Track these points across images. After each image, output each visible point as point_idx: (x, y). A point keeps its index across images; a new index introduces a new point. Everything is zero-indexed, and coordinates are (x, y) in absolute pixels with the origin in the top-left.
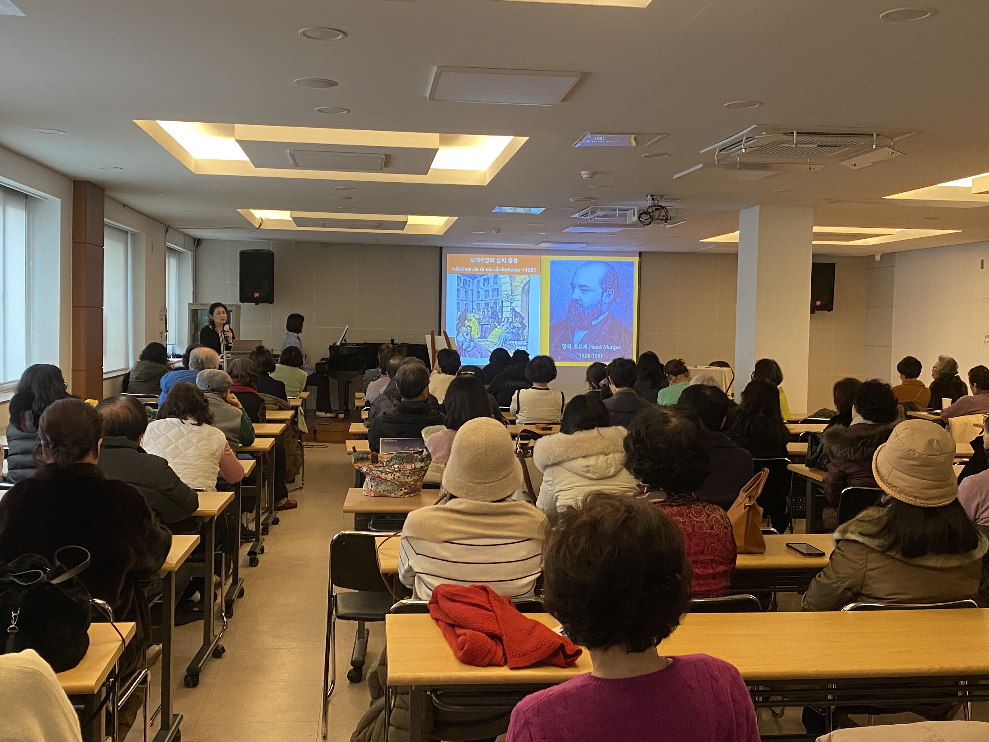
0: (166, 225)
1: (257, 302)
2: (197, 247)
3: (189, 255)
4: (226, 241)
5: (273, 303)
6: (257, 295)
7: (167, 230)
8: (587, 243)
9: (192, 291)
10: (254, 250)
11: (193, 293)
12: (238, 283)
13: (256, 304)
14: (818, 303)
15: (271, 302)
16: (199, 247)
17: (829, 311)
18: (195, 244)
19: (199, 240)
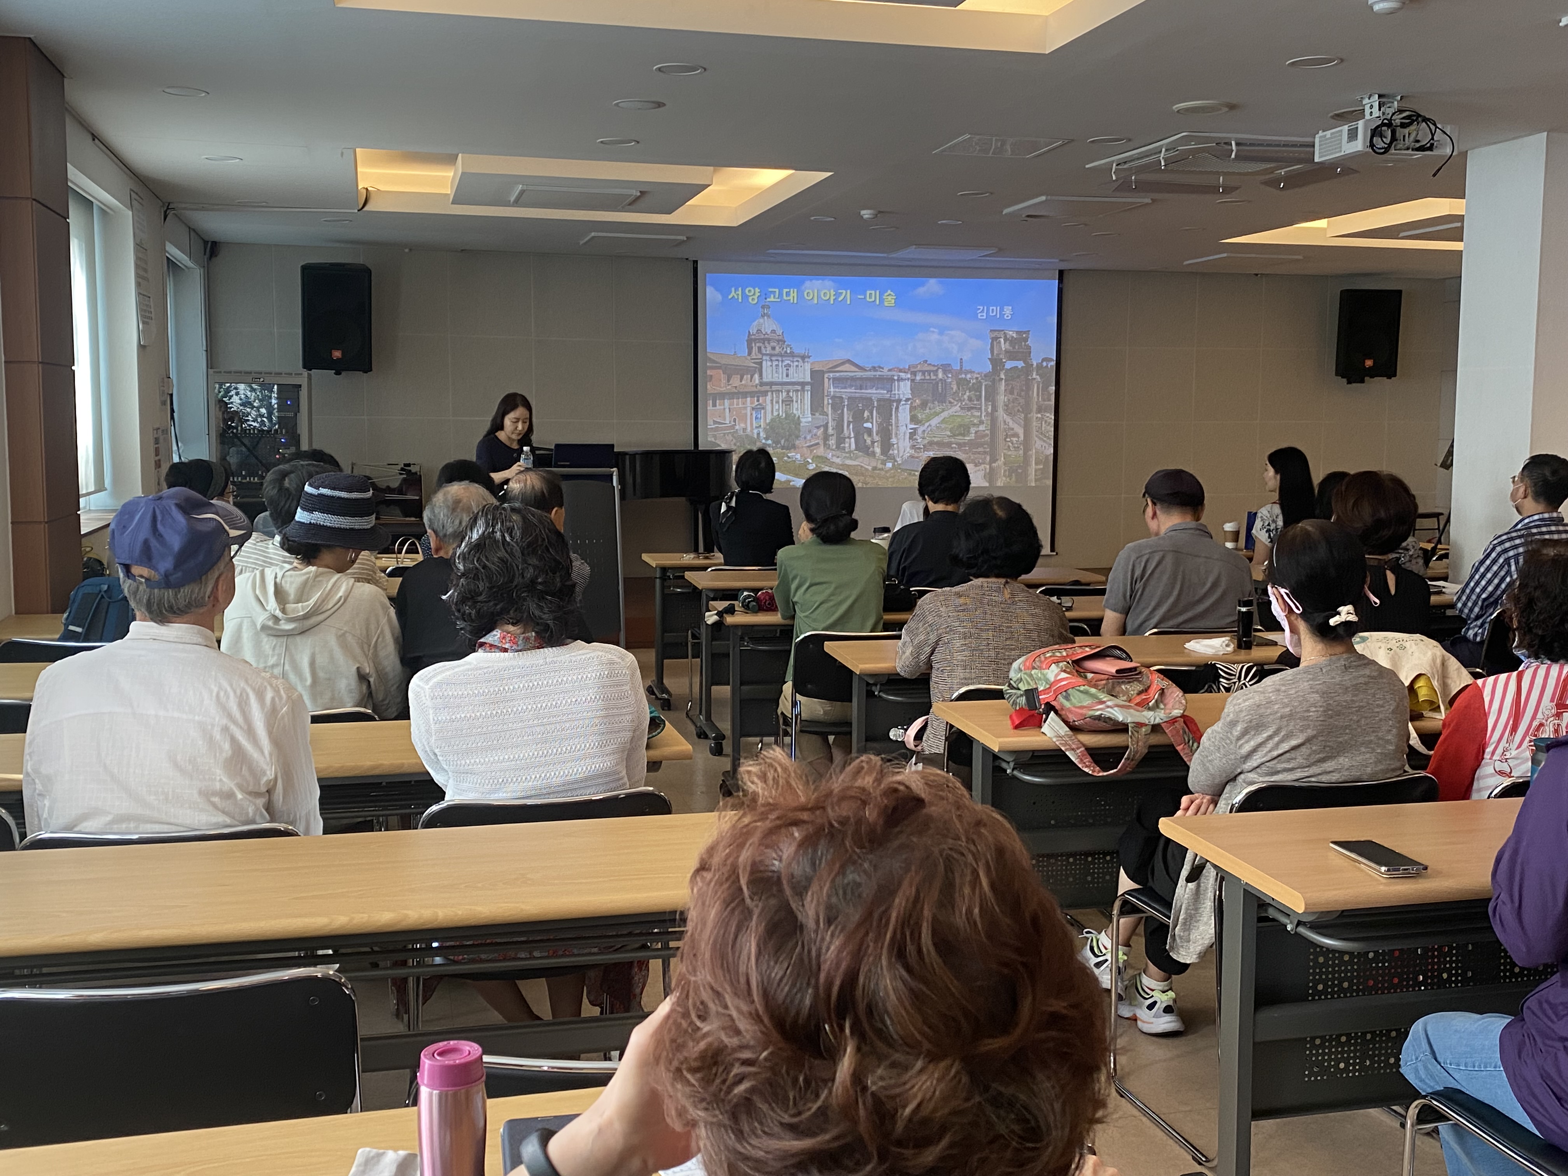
0: (164, 203)
1: (339, 368)
2: (211, 258)
3: (196, 276)
4: (269, 246)
5: (371, 370)
6: (340, 354)
7: (165, 212)
9: (205, 348)
10: (330, 264)
11: (207, 351)
12: (299, 331)
13: (338, 373)
14: (1369, 363)
15: (367, 368)
16: (214, 259)
17: (1389, 377)
18: (208, 250)
19: (214, 243)
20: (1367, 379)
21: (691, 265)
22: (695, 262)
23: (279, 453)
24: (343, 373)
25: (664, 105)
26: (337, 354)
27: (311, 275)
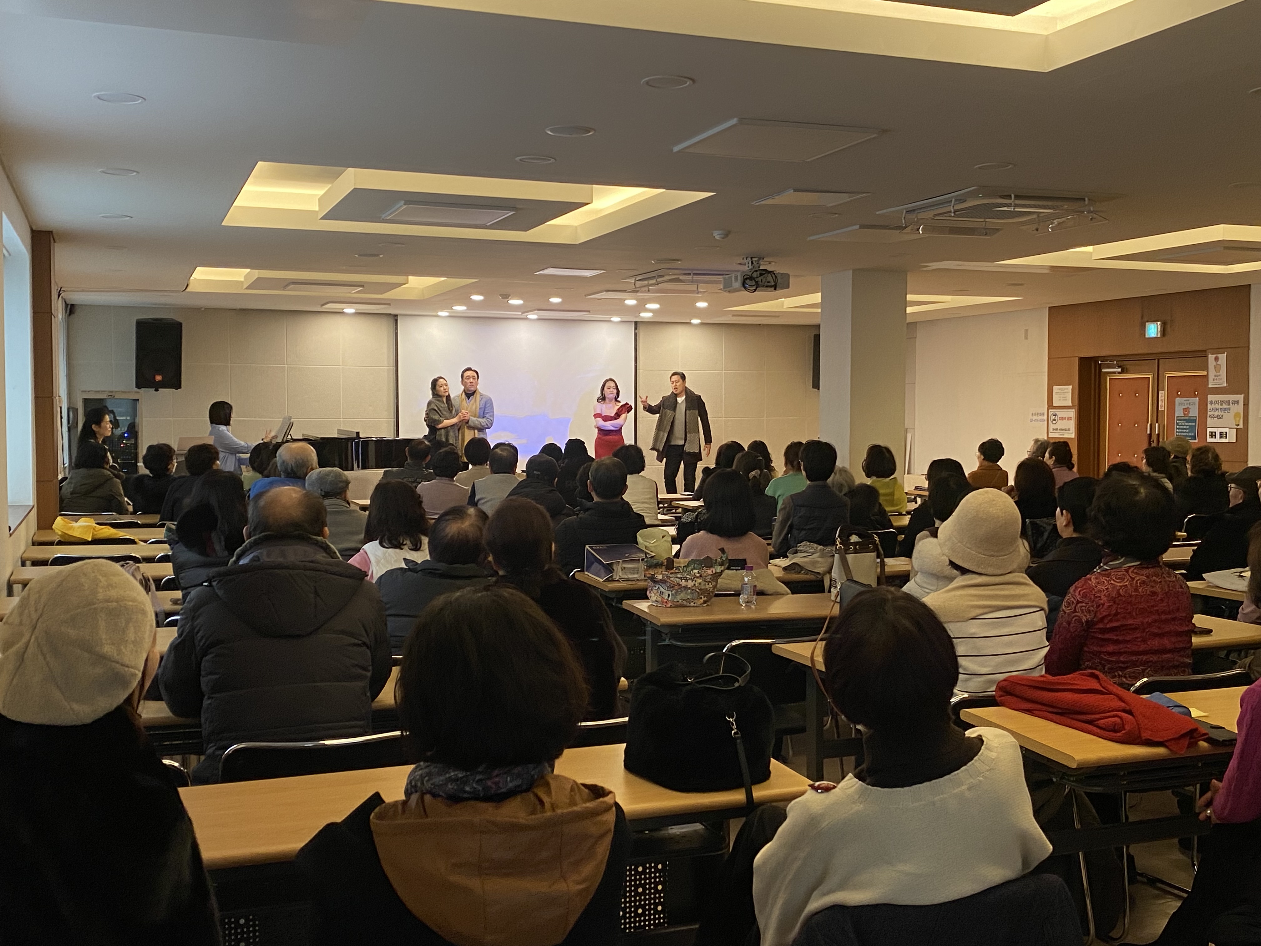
0: (59, 288)
1: (157, 387)
2: (70, 315)
4: (109, 307)
5: (180, 388)
6: (159, 378)
8: (589, 311)
10: (153, 319)
13: (157, 390)
15: (178, 386)
16: (72, 316)
18: (68, 311)
19: (72, 305)
21: (393, 318)
22: (397, 316)
24: (160, 390)
27: (141, 325)
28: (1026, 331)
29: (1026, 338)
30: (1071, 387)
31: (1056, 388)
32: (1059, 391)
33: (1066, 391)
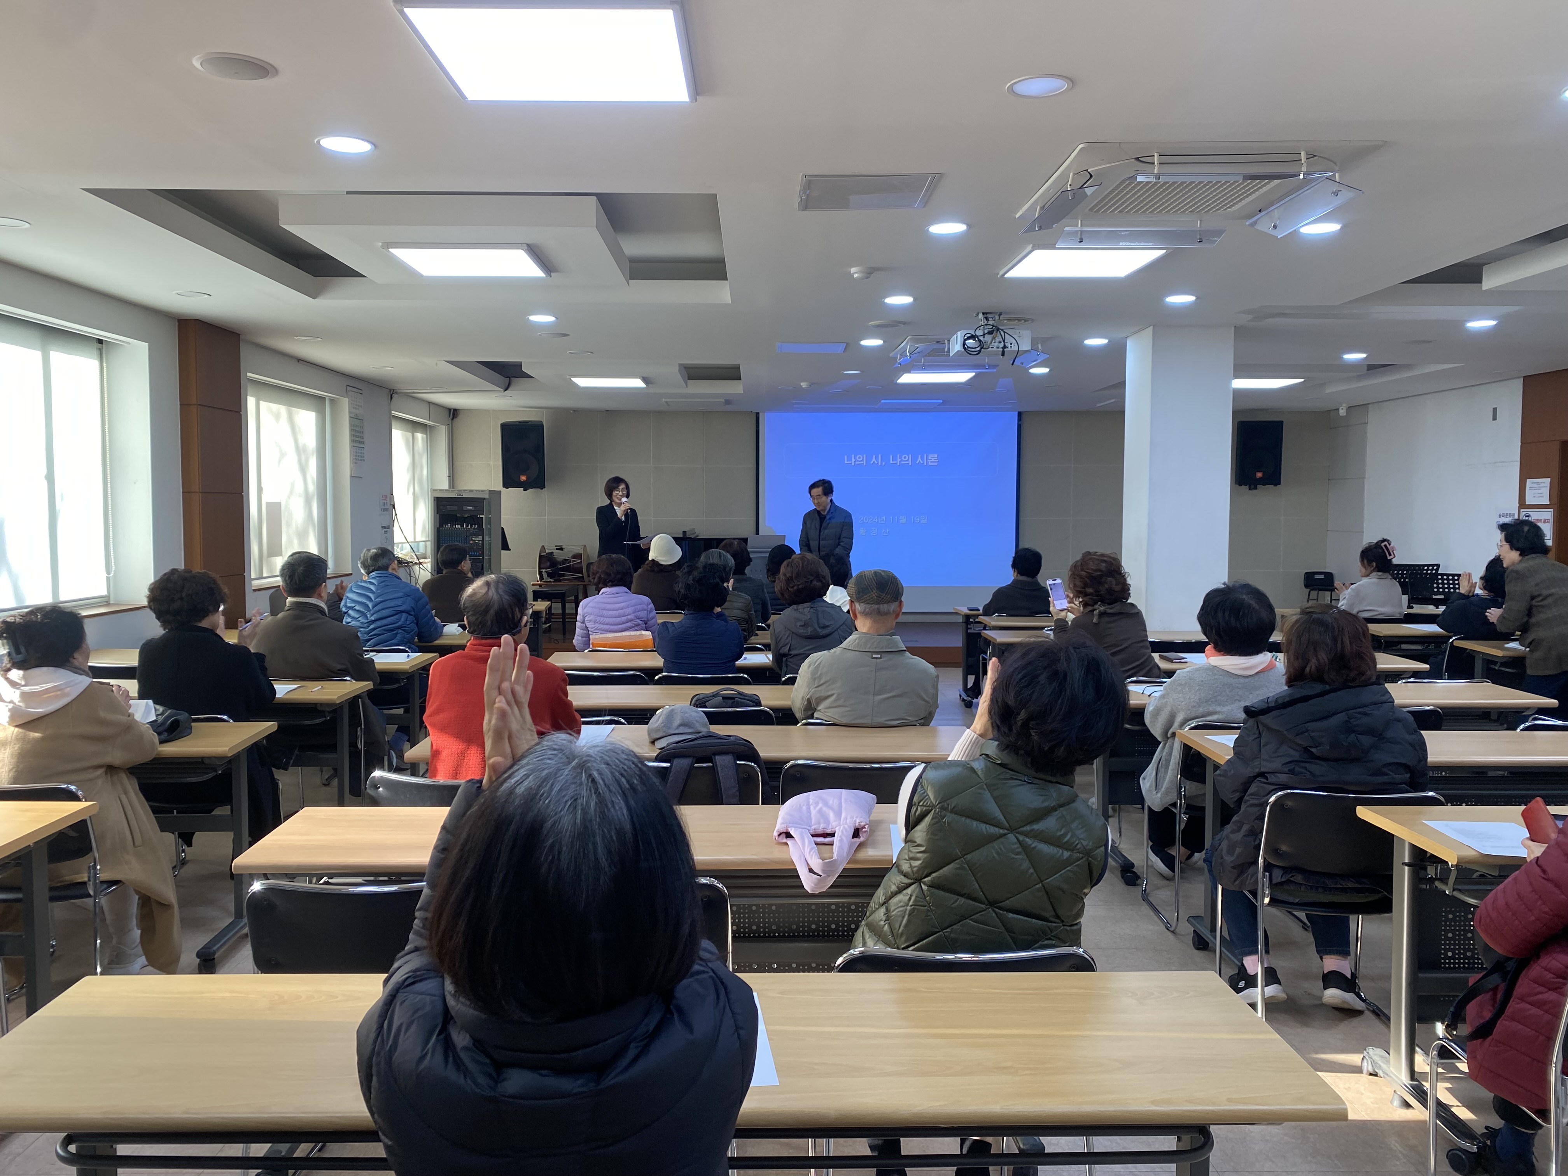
0: (390, 390)
1: (526, 486)
2: (453, 419)
3: (442, 430)
4: (485, 409)
5: (545, 488)
7: (391, 395)
9: (446, 474)
10: (520, 422)
11: (449, 476)
12: (500, 463)
13: (524, 490)
14: (1259, 475)
15: (542, 486)
17: (1276, 485)
18: (449, 415)
19: (455, 410)
20: (1258, 486)
21: (755, 415)
22: (758, 414)
23: (472, 540)
24: (530, 490)
25: (568, 335)
26: (523, 478)
27: (507, 429)
28: (1495, 410)
29: (1495, 418)
30: (1549, 480)
31: (1529, 482)
32: (1535, 485)
33: (1542, 485)
